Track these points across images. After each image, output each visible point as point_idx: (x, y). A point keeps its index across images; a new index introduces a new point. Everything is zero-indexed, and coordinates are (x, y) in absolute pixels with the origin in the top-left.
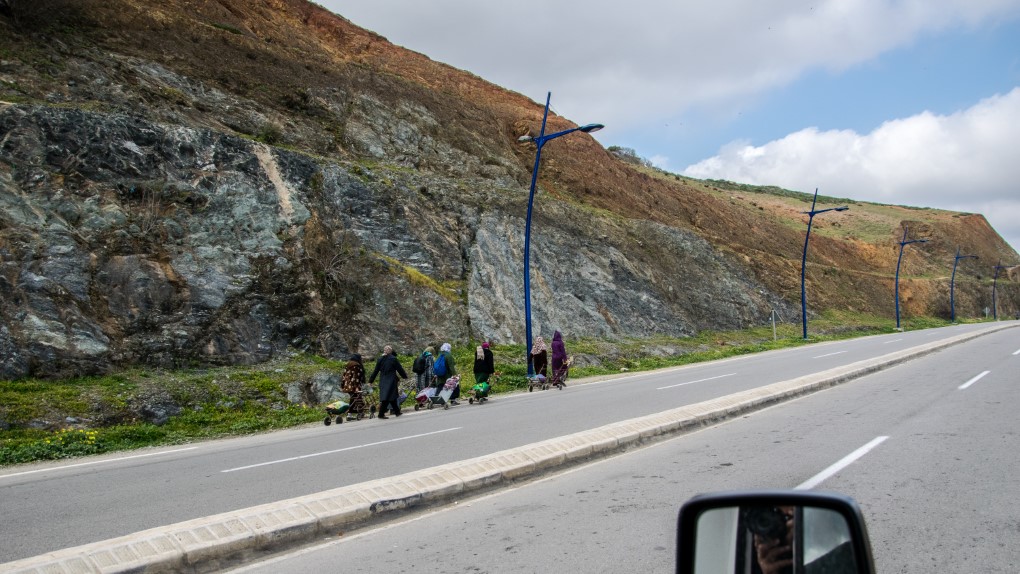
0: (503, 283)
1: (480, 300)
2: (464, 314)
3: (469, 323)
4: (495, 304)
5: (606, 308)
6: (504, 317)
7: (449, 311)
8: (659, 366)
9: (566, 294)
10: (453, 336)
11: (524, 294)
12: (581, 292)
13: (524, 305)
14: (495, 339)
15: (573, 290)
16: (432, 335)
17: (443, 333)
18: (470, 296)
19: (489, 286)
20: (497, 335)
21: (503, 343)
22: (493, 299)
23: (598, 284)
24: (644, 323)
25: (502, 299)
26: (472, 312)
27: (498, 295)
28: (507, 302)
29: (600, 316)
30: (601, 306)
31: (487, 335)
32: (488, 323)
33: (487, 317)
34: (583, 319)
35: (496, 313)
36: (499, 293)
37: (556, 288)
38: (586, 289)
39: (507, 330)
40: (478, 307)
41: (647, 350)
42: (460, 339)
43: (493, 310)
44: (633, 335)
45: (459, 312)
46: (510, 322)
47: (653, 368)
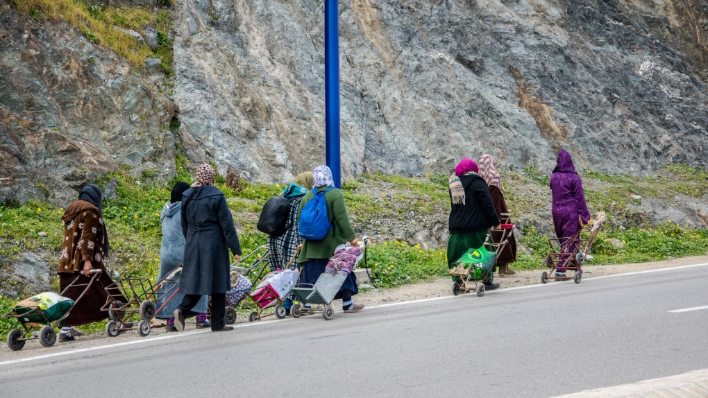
0: (267, 18)
1: (206, 65)
2: (161, 98)
3: (175, 123)
4: (245, 76)
5: (540, 95)
6: (269, 111)
7: (122, 90)
8: (678, 251)
9: (436, 55)
10: (132, 156)
11: (322, 52)
12: (475, 50)
13: (321, 81)
14: (242, 166)
15: (454, 44)
16: (72, 151)
17: (105, 148)
18: (178, 51)
19: (232, 28)
20: (250, 157)
21: (264, 179)
22: (241, 63)
23: (519, 30)
24: (642, 136)
25: (265, 62)
26: (184, 96)
27: (253, 52)
28: (279, 72)
29: (524, 114)
30: (526, 88)
31: (222, 156)
32: (225, 125)
33: (223, 110)
34: (477, 122)
35: (247, 100)
36: (257, 47)
37: (408, 36)
38: (489, 40)
39: (277, 146)
40: (199, 82)
41: (646, 208)
42: (150, 166)
43: (240, 91)
44: (610, 167)
45: (148, 94)
46: (286, 124)
47: (662, 255)
